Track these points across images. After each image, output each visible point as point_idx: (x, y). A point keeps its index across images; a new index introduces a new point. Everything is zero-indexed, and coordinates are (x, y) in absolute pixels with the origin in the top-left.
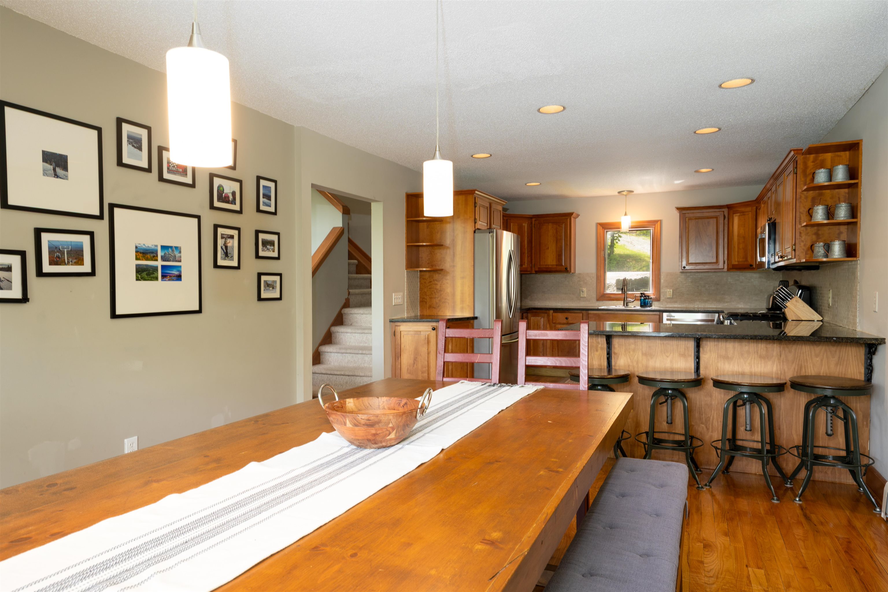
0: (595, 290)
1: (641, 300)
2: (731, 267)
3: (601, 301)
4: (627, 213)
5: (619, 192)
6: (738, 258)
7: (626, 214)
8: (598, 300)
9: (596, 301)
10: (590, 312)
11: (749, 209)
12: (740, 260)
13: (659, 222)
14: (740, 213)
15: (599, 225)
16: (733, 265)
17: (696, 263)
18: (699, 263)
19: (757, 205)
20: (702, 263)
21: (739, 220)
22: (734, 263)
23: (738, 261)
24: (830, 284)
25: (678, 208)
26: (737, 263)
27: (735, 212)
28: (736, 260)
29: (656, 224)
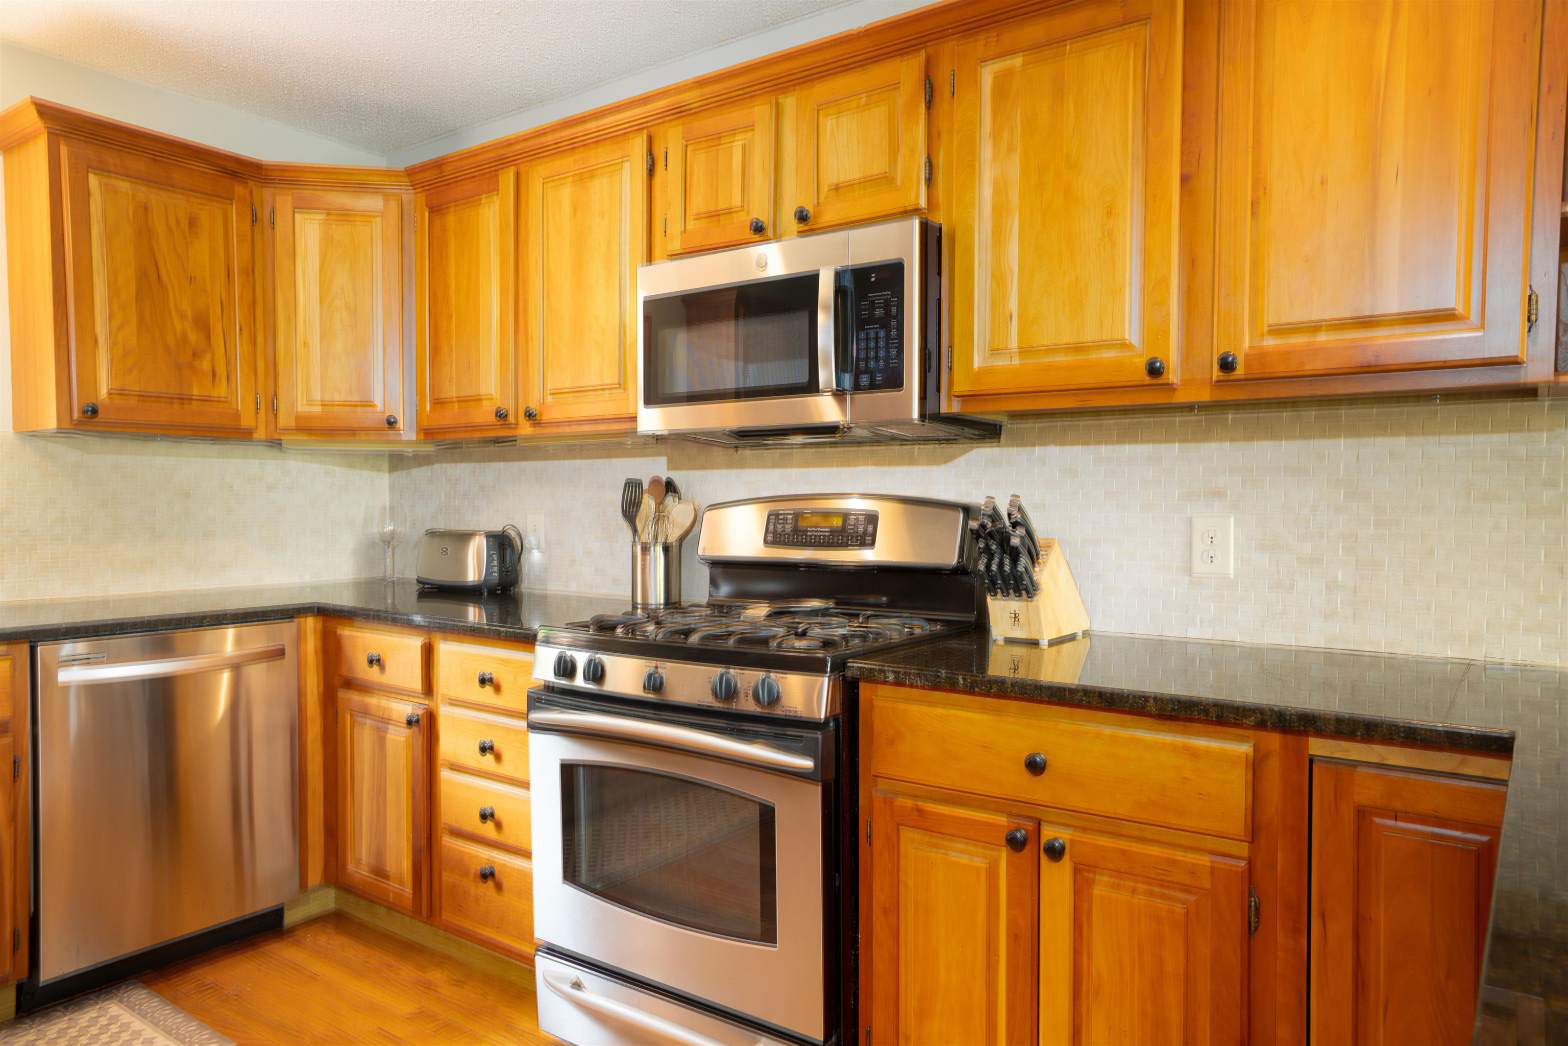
2: (292, 429)
6: (324, 389)
12: (337, 397)
14: (328, 213)
16: (298, 418)
17: (142, 397)
18: (158, 398)
19: (408, 195)
20: (171, 399)
21: (327, 241)
22: (302, 407)
23: (324, 405)
24: (1218, 494)
25: (45, 111)
26: (317, 409)
27: (301, 206)
28: (317, 396)
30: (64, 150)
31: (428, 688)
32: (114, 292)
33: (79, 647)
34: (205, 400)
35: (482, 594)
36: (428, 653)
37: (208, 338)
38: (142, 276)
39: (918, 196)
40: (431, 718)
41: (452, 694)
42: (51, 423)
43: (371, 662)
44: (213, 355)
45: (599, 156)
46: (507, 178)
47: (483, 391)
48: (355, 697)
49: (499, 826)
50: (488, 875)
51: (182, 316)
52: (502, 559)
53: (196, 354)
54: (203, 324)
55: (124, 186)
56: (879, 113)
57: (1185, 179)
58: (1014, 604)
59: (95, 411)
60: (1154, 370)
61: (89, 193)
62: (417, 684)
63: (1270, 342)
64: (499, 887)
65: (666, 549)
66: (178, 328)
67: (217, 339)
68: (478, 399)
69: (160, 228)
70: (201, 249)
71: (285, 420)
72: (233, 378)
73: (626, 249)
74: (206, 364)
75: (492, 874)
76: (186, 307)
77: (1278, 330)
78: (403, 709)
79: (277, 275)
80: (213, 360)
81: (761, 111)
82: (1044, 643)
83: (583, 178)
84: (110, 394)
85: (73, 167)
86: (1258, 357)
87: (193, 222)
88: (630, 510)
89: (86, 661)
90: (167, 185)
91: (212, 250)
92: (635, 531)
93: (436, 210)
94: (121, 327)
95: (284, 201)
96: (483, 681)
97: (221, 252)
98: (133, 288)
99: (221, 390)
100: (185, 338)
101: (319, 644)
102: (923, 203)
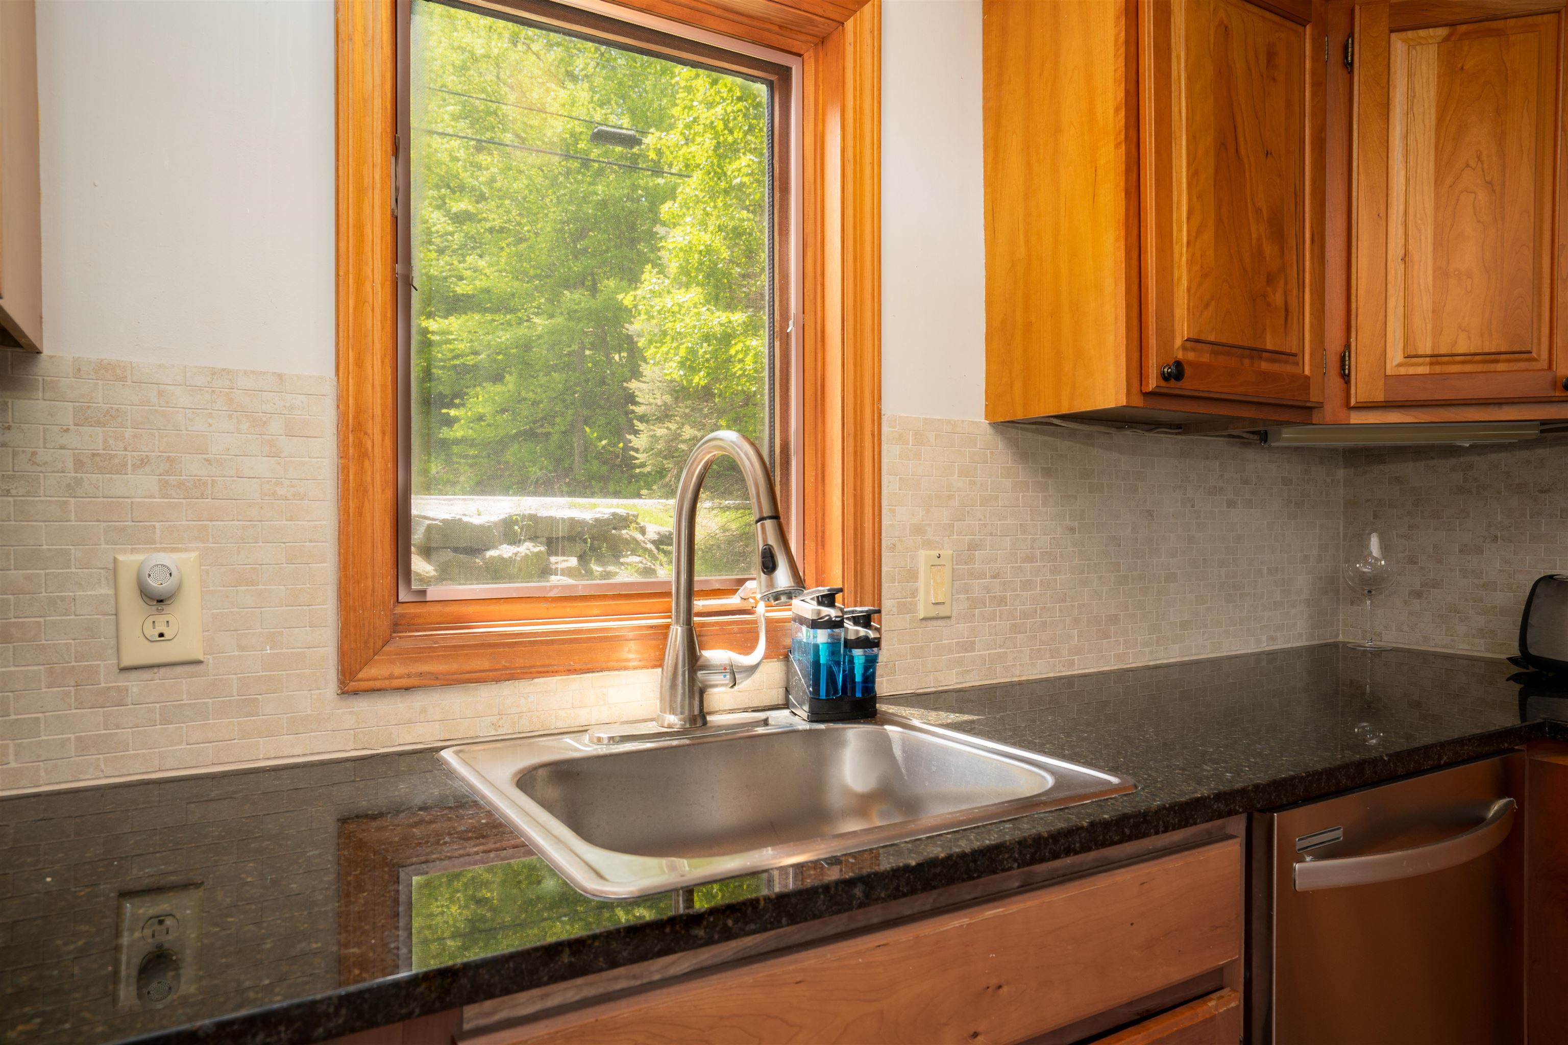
20: (1241, 354)
23: (1435, 359)
26: (1424, 369)
28: (1425, 347)
29: (849, 24)
34: (1274, 356)
37: (1282, 252)
38: (1221, 145)
44: (1286, 282)
53: (1271, 278)
54: (1276, 227)
67: (1291, 254)
69: (1239, 66)
71: (1364, 391)
74: (1279, 297)
84: (1184, 345)
87: (1270, 56)
94: (1198, 232)
98: (1212, 164)
99: (1292, 342)
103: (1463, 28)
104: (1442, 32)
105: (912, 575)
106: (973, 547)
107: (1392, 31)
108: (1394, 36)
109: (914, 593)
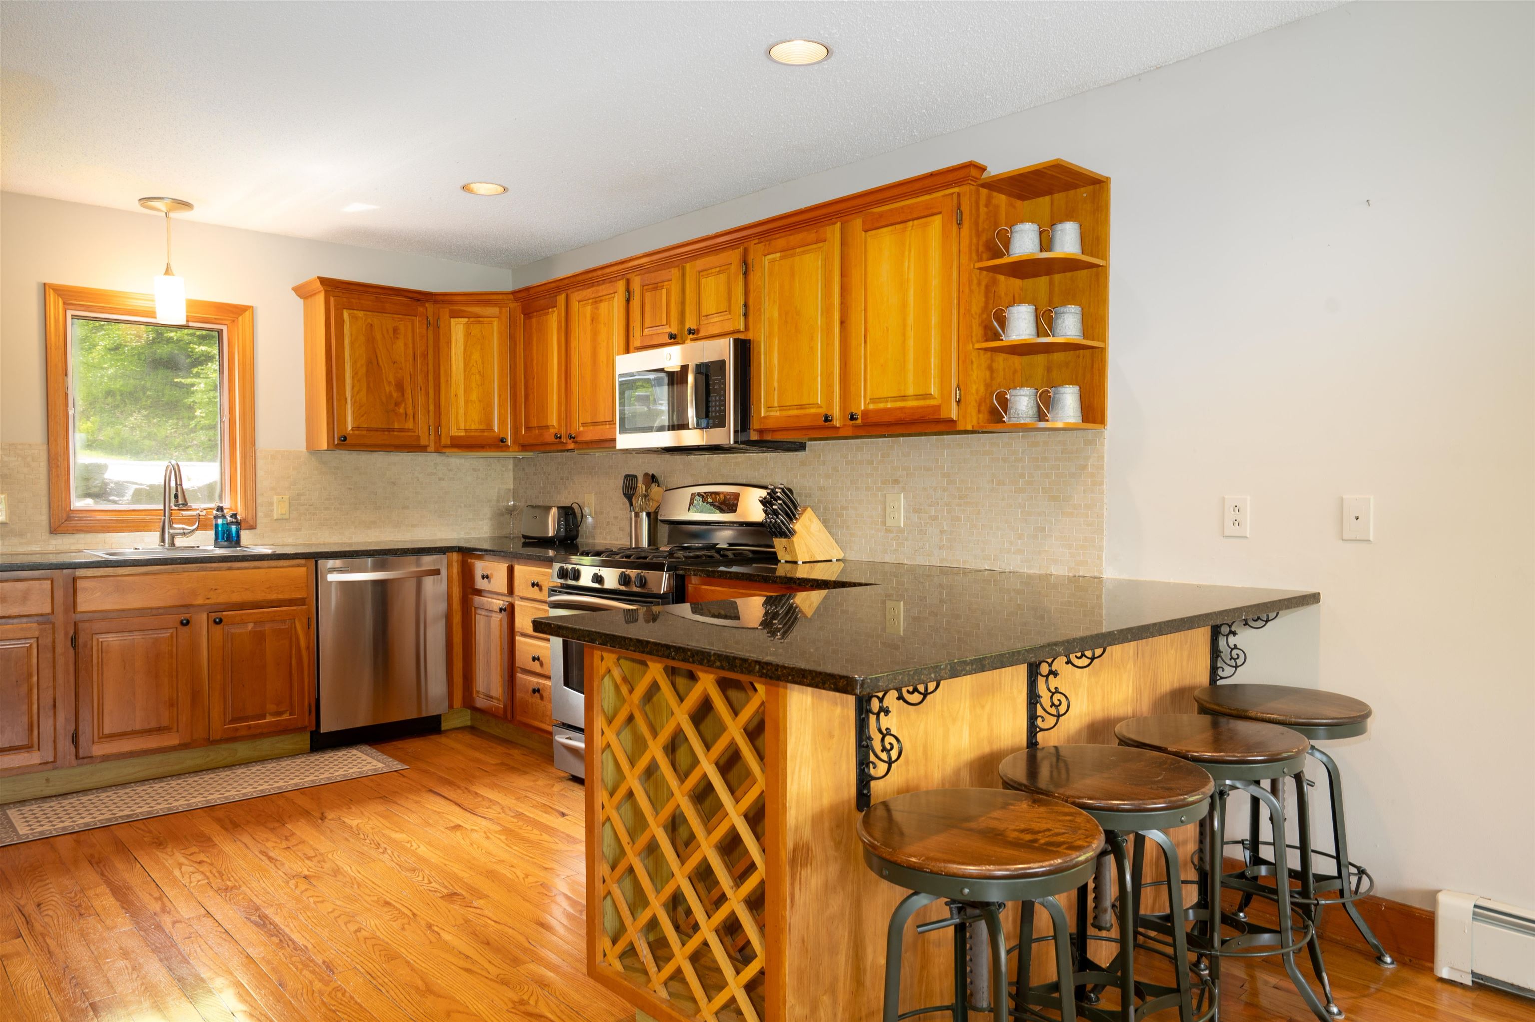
0: (44, 500)
1: (217, 525)
2: (449, 443)
3: (68, 536)
4: (174, 267)
5: (144, 200)
6: (466, 422)
7: (168, 271)
8: (55, 530)
9: (48, 534)
10: (80, 572)
11: (493, 310)
12: (473, 427)
13: (247, 313)
14: (469, 317)
15: (52, 291)
16: (452, 438)
17: (369, 430)
18: (376, 430)
19: (513, 305)
20: (383, 430)
21: (468, 334)
22: (454, 432)
23: (466, 430)
24: (896, 482)
25: (323, 281)
26: (463, 434)
27: (455, 314)
28: (462, 426)
29: (240, 318)
30: (332, 299)
31: (511, 591)
32: (355, 375)
33: (337, 563)
34: (401, 430)
35: (555, 542)
36: (511, 571)
37: (403, 395)
38: (369, 363)
39: (739, 324)
40: (512, 607)
41: (521, 594)
42: (325, 447)
43: (483, 577)
44: (406, 405)
45: (603, 289)
46: (561, 298)
47: (549, 424)
48: (477, 599)
49: (541, 664)
50: (536, 691)
51: (389, 383)
52: (567, 522)
53: (397, 404)
54: (400, 387)
55: (361, 314)
56: (723, 277)
57: (842, 322)
58: (784, 541)
59: (345, 439)
60: (827, 419)
61: (344, 321)
62: (505, 590)
63: (872, 407)
64: (542, 698)
65: (648, 515)
66: (387, 390)
67: (408, 395)
68: (547, 427)
69: (378, 336)
70: (400, 344)
71: (445, 441)
72: (416, 416)
73: (615, 344)
74: (401, 410)
75: (538, 691)
76: (391, 379)
77: (874, 400)
78: (498, 603)
79: (441, 354)
80: (405, 409)
81: (674, 273)
82: (800, 562)
83: (597, 300)
84: (352, 430)
85: (336, 309)
86: (865, 414)
87: (395, 330)
88: (629, 492)
89: (341, 570)
90: (383, 311)
91: (406, 345)
92: (631, 505)
93: (528, 314)
94: (358, 393)
95: (445, 312)
96: (533, 585)
97: (411, 346)
98: (364, 370)
99: (410, 425)
100: (391, 396)
101: (460, 570)
102: (742, 328)
103: (472, 319)
104: (466, 319)
105: (271, 504)
106: (299, 495)
107: (451, 317)
108: (452, 319)
109: (272, 511)
